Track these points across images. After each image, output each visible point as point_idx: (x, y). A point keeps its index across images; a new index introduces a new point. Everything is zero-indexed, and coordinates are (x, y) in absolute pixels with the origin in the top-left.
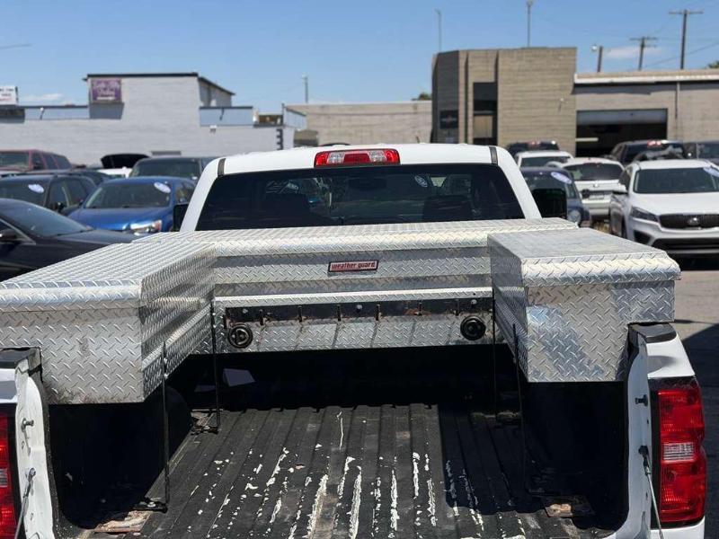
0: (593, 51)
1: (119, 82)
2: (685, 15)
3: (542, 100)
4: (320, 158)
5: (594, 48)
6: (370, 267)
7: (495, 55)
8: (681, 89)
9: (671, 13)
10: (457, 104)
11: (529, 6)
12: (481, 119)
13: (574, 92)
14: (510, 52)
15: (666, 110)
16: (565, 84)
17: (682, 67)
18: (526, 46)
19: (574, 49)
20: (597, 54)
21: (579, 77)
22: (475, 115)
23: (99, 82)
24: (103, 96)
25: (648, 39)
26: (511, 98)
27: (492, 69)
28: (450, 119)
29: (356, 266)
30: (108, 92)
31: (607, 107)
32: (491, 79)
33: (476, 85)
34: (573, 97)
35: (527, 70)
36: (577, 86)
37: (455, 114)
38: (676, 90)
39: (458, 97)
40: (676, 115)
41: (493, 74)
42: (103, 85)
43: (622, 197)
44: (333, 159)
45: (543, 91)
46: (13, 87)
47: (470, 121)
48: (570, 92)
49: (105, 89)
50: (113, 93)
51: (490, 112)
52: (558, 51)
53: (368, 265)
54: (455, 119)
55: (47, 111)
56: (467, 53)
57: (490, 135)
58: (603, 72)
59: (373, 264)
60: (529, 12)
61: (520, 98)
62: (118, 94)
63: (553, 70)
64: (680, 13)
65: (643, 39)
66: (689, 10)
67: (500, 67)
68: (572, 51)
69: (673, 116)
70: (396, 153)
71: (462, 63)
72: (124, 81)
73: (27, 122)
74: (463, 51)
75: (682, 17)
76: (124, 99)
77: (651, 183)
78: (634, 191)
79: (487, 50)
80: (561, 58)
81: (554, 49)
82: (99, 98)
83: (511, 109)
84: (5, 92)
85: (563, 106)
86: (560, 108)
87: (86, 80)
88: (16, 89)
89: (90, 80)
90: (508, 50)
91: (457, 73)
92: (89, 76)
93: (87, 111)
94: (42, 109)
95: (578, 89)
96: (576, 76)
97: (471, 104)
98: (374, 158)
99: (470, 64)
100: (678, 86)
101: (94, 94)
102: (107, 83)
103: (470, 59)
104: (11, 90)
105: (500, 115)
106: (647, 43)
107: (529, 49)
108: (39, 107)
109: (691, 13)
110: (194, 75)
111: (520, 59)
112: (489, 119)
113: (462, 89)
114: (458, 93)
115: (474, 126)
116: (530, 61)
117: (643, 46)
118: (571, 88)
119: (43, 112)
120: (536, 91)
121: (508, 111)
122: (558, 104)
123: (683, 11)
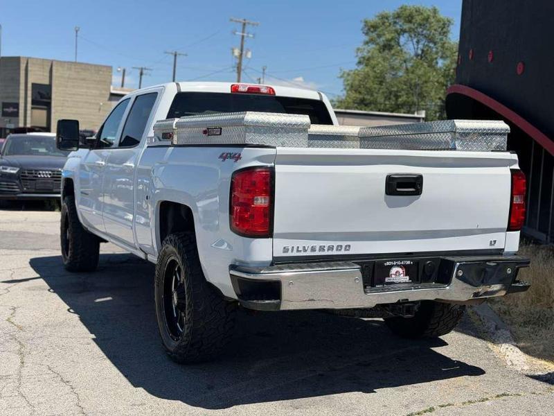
0: (118, 71)
2: (176, 56)
3: (86, 102)
4: (234, 88)
5: (119, 69)
7: (50, 64)
9: (166, 53)
10: (18, 98)
11: (77, 31)
12: (37, 112)
13: (110, 99)
14: (62, 63)
16: (104, 92)
18: (74, 61)
22: (32, 108)
25: (145, 69)
26: (62, 99)
27: (47, 74)
28: (11, 110)
32: (46, 82)
33: (34, 85)
34: (109, 102)
35: (75, 79)
36: (112, 95)
37: (16, 106)
39: (19, 93)
41: (48, 78)
44: (241, 89)
45: (87, 95)
47: (29, 112)
48: (107, 99)
51: (45, 107)
52: (98, 68)
54: (15, 110)
56: (27, 59)
57: (44, 125)
58: (125, 87)
60: (77, 36)
61: (69, 99)
63: (95, 81)
64: (172, 53)
65: (142, 69)
66: (178, 52)
67: (54, 74)
68: (109, 69)
71: (23, 66)
74: (24, 58)
75: (173, 57)
79: (43, 60)
80: (101, 73)
81: (95, 66)
83: (62, 107)
85: (102, 108)
86: (100, 109)
90: (61, 62)
91: (19, 74)
95: (113, 97)
96: (112, 87)
97: (29, 100)
99: (29, 68)
103: (29, 65)
105: (53, 110)
106: (144, 72)
107: (76, 63)
109: (180, 54)
111: (70, 69)
112: (44, 113)
113: (22, 87)
114: (19, 89)
115: (32, 117)
116: (78, 72)
117: (141, 74)
118: (108, 96)
120: (82, 95)
121: (60, 108)
122: (98, 107)
123: (174, 52)
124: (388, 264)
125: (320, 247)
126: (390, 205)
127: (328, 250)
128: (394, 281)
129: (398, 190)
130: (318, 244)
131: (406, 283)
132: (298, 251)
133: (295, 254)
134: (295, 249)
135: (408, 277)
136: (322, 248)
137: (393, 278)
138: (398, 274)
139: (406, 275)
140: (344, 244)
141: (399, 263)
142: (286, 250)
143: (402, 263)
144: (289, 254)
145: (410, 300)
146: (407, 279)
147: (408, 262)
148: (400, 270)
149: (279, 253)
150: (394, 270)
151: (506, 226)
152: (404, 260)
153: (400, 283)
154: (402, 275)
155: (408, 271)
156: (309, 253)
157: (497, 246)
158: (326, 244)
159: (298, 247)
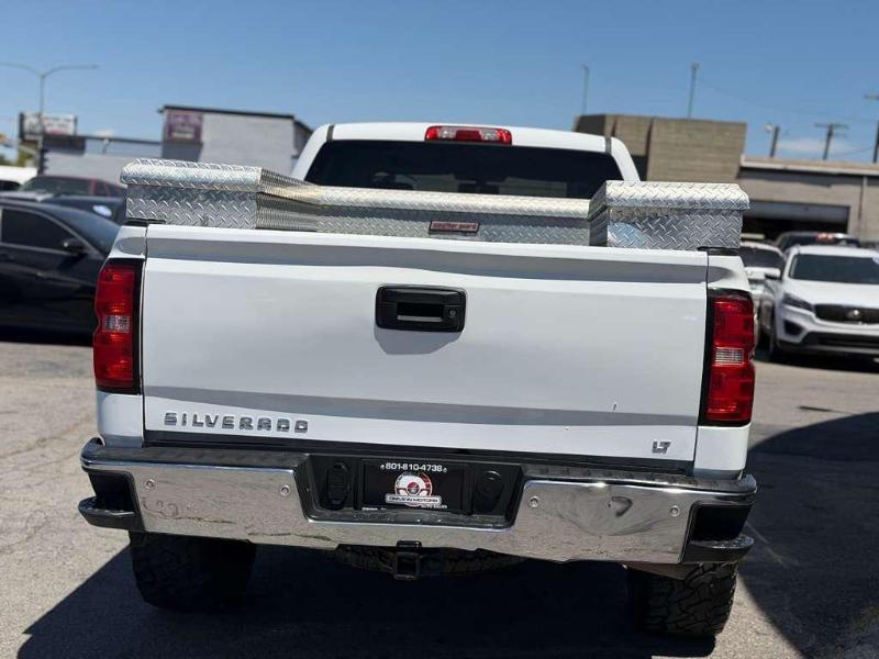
1: (201, 119)
4: (432, 132)
5: (768, 127)
6: (471, 229)
7: (648, 124)
8: (869, 184)
11: (694, 70)
13: (738, 176)
14: (666, 122)
15: (848, 208)
16: (728, 165)
17: (875, 160)
18: (686, 117)
19: (743, 126)
20: (771, 136)
21: (747, 160)
23: (177, 116)
24: (180, 132)
25: (838, 126)
27: (643, 139)
29: (457, 227)
30: (186, 129)
31: (777, 197)
32: (641, 152)
35: (685, 145)
36: (743, 169)
38: (861, 185)
40: (860, 216)
41: (644, 146)
42: (180, 120)
43: (775, 282)
44: (445, 134)
46: (71, 117)
48: (735, 175)
49: (183, 125)
50: (192, 130)
52: (722, 126)
53: (468, 227)
55: (112, 144)
56: (616, 118)
58: (776, 157)
59: (474, 227)
60: (694, 77)
62: (198, 132)
63: (717, 147)
65: (831, 127)
67: (654, 139)
68: (741, 128)
69: (856, 216)
70: (509, 134)
71: (608, 130)
72: (207, 117)
73: (86, 155)
74: (611, 116)
76: (206, 138)
77: (810, 269)
78: (789, 275)
80: (727, 134)
82: (176, 135)
84: (61, 122)
87: (161, 112)
88: (76, 121)
89: (166, 112)
90: (665, 120)
92: (167, 107)
93: (158, 150)
94: (106, 142)
95: (744, 174)
96: (743, 157)
98: (487, 136)
99: (618, 132)
100: (865, 181)
101: (170, 129)
102: (186, 117)
103: (619, 126)
104: (68, 120)
106: (835, 131)
107: (689, 121)
108: (102, 139)
110: (289, 117)
111: (678, 131)
116: (690, 135)
117: (830, 135)
118: (735, 170)
119: (107, 145)
124: (389, 466)
125: (242, 419)
126: (390, 349)
127: (260, 427)
128: (406, 502)
129: (400, 318)
130: (237, 413)
131: (433, 509)
132: (195, 423)
133: (190, 428)
134: (190, 420)
135: (438, 499)
136: (245, 423)
137: (402, 496)
138: (412, 488)
139: (434, 494)
140: (292, 418)
141: (415, 467)
142: (170, 419)
143: (424, 467)
144: (178, 428)
145: (424, 545)
146: (437, 501)
147: (437, 468)
148: (421, 483)
149: (157, 424)
150: (404, 481)
151: (695, 412)
152: (427, 463)
153: (419, 508)
154: (425, 493)
155: (438, 484)
156: (218, 430)
157: (670, 455)
158: (255, 415)
159: (195, 416)
